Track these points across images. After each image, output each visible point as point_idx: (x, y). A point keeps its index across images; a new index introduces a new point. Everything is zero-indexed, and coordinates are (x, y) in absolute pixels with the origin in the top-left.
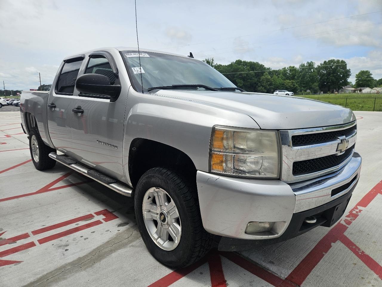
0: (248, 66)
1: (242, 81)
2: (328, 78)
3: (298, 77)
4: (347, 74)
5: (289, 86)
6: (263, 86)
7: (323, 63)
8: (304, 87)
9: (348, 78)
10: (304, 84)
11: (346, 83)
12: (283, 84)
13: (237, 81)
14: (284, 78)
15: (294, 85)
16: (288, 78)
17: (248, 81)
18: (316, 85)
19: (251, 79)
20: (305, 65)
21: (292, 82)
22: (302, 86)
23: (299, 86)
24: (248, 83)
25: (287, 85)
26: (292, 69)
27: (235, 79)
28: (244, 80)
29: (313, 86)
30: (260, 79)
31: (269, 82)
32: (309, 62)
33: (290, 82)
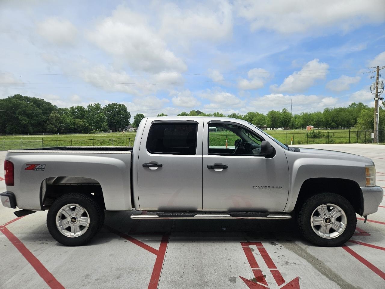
0: (31, 102)
1: (27, 119)
2: (114, 119)
3: (88, 117)
4: (128, 116)
5: (81, 125)
6: (52, 124)
7: (108, 105)
8: (95, 126)
9: (129, 119)
10: (94, 123)
11: (128, 124)
12: (74, 123)
13: (19, 117)
14: (73, 116)
15: (85, 124)
16: (77, 117)
17: (34, 118)
18: (105, 125)
19: (37, 117)
20: (93, 106)
21: (83, 121)
22: (93, 125)
23: (90, 125)
24: (34, 121)
25: (78, 124)
26: (80, 109)
27: (17, 115)
28: (28, 117)
29: (103, 125)
30: (48, 117)
31: (59, 120)
32: (96, 103)
33: (81, 121)
